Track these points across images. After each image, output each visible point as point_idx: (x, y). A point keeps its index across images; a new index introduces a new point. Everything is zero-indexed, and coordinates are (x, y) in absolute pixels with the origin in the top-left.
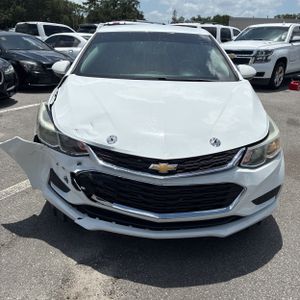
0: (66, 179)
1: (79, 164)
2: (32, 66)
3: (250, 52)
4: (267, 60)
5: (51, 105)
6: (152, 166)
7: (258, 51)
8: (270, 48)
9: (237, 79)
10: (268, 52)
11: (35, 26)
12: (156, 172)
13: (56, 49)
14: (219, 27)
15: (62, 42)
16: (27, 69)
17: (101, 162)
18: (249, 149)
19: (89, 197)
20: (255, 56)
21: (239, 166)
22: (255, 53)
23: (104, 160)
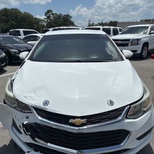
0: (20, 127)
1: (27, 118)
2: (16, 52)
3: (129, 40)
4: (138, 44)
5: (13, 80)
6: (71, 120)
7: (133, 39)
8: (139, 37)
9: (123, 60)
10: (138, 40)
11: (19, 31)
12: (73, 125)
13: (29, 42)
14: (112, 28)
15: (32, 39)
16: (13, 54)
17: (40, 118)
18: (132, 106)
19: (33, 139)
20: (132, 42)
21: (126, 118)
22: (131, 40)
23: (42, 117)
